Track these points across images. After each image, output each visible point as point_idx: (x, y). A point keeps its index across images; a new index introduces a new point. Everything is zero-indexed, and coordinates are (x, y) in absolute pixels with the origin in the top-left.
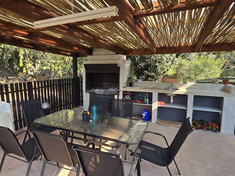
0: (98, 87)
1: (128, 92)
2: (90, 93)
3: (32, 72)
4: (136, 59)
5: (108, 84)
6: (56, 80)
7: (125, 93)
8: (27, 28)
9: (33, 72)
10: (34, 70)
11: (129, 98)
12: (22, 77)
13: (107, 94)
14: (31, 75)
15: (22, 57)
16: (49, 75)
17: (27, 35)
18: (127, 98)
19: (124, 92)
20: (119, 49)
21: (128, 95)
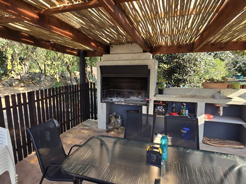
0: (115, 95)
1: (161, 102)
2: (107, 103)
3: (18, 75)
4: (164, 58)
5: (130, 90)
6: (62, 87)
7: (156, 103)
8: (38, 7)
9: (20, 75)
10: (21, 74)
11: (162, 110)
12: (7, 82)
13: (131, 104)
14: (17, 79)
15: (10, 58)
16: (38, 79)
17: (37, 18)
18: (160, 110)
19: (155, 101)
20: (147, 46)
21: (161, 105)
